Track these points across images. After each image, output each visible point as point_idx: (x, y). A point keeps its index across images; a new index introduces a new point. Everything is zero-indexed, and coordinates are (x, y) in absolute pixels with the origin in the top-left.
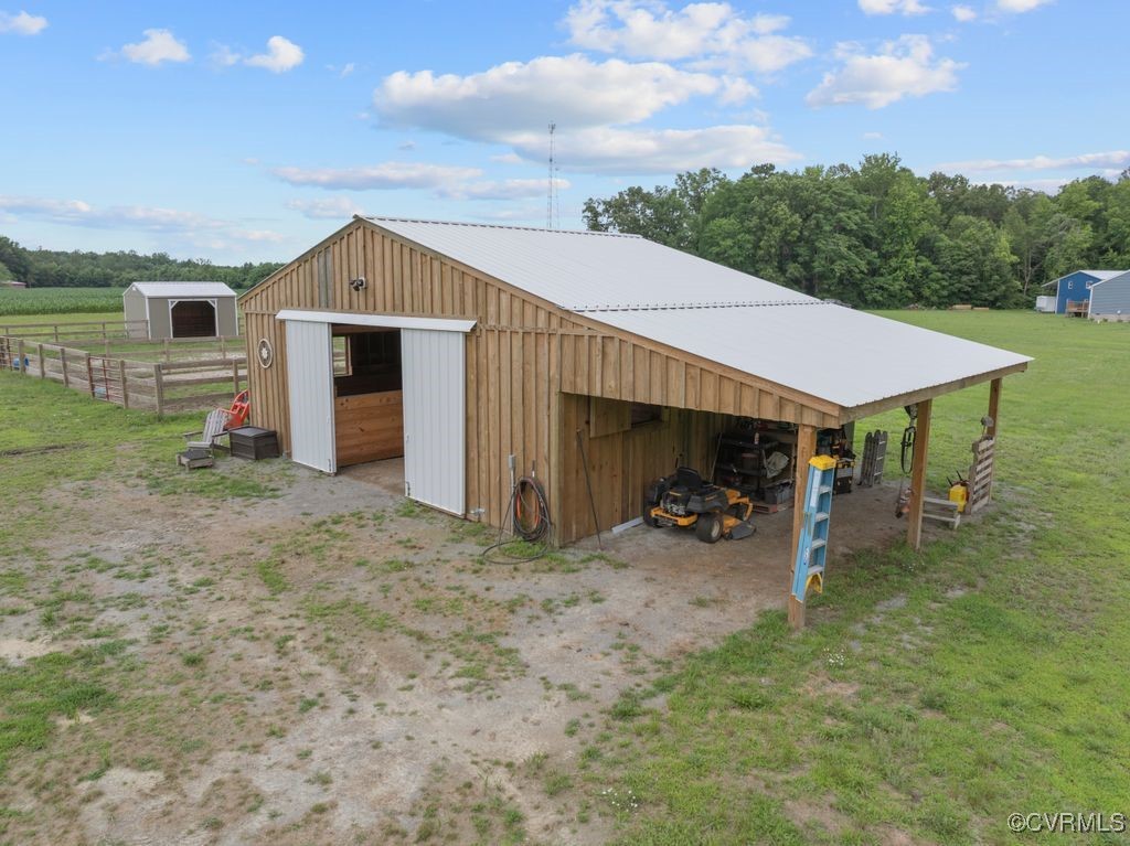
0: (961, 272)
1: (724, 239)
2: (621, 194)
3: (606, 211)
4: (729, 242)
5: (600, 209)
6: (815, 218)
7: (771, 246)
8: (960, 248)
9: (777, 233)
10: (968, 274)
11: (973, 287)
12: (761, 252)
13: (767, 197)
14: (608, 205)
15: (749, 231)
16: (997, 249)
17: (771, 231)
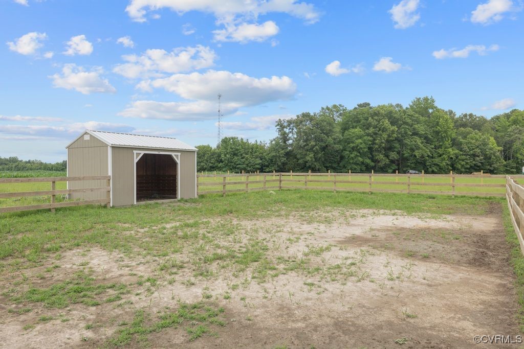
0: (474, 155)
1: (357, 139)
2: (298, 116)
3: (289, 125)
4: (360, 141)
5: (286, 124)
6: (403, 128)
7: (382, 143)
8: (471, 143)
9: (385, 136)
10: (478, 156)
11: (482, 163)
12: (377, 146)
13: (376, 118)
14: (290, 122)
15: (368, 135)
16: (490, 143)
17: (381, 135)
